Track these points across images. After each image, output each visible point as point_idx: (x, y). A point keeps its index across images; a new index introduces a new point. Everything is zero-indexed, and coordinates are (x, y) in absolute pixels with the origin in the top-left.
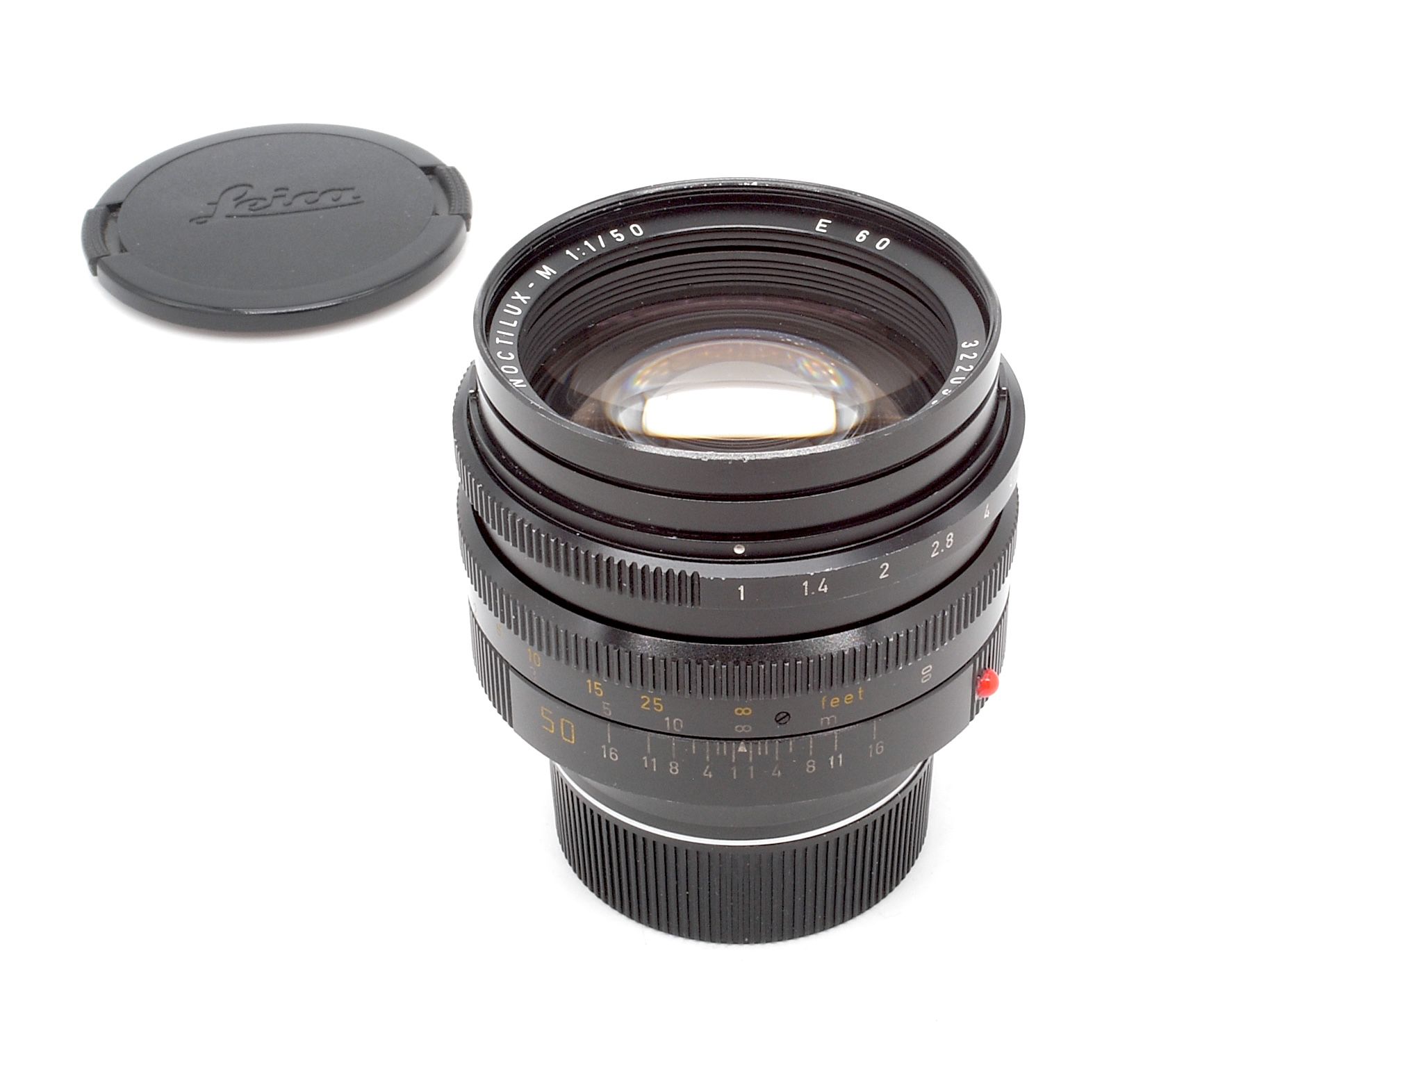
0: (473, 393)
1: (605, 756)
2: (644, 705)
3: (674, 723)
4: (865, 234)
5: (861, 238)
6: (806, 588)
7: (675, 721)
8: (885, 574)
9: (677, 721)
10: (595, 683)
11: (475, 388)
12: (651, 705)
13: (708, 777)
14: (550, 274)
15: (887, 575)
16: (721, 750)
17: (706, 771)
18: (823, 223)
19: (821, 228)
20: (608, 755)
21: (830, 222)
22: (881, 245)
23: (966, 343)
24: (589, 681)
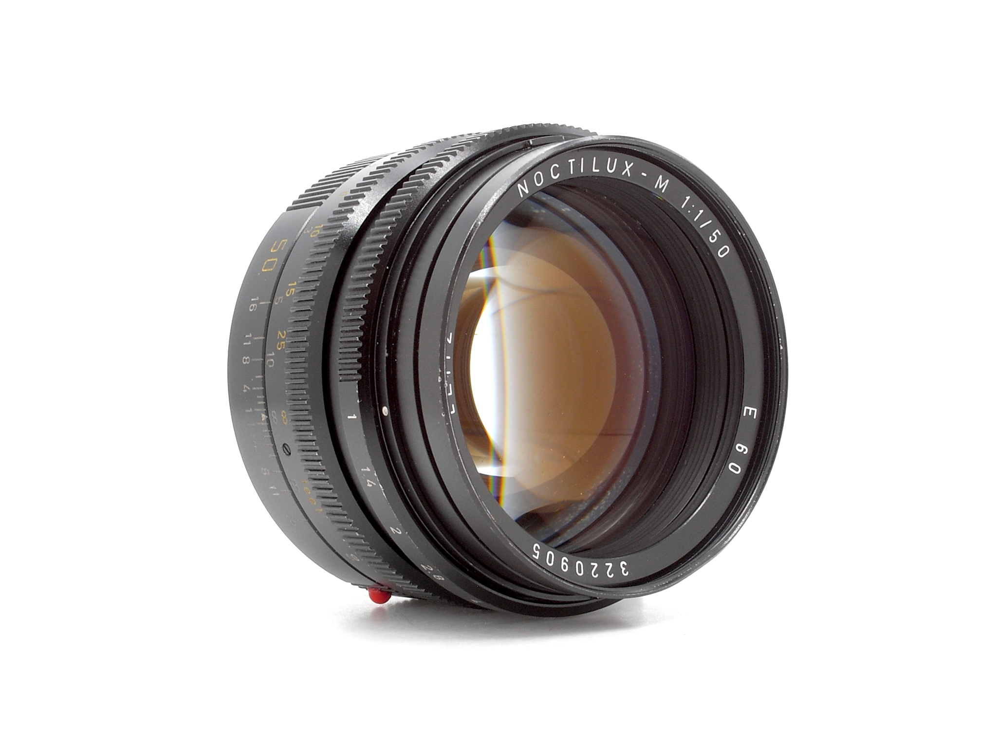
0: (530, 143)
1: (252, 300)
2: (281, 334)
3: (271, 361)
4: (745, 450)
5: (740, 448)
6: (366, 470)
7: (272, 360)
8: (395, 531)
9: (272, 362)
10: (294, 289)
11: (534, 145)
12: (281, 340)
13: (243, 389)
14: (660, 187)
15: (394, 533)
16: (260, 400)
17: (247, 387)
18: (753, 412)
19: (748, 410)
20: (254, 302)
21: (755, 417)
22: (733, 467)
23: (626, 564)
24: (295, 284)
